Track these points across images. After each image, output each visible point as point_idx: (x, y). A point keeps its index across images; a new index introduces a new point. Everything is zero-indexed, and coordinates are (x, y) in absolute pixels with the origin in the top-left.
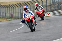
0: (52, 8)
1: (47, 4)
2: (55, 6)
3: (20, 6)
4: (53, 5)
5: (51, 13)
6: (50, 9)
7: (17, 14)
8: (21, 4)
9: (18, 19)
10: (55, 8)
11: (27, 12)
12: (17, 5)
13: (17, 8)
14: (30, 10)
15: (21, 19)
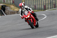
13: (40, 0)
15: (44, 10)
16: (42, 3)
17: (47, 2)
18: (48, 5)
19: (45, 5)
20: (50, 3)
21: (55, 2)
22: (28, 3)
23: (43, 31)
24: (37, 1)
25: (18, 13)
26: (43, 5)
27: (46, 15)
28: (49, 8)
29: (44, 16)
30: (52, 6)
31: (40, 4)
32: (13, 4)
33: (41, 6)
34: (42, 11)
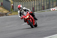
16: (31, 5)
17: (36, 4)
18: (37, 7)
19: (33, 7)
20: (39, 5)
21: (44, 4)
22: (16, 5)
23: (32, 33)
24: (26, 4)
25: (7, 15)
26: (32, 7)
28: (38, 10)
30: (41, 8)
31: (29, 6)
32: (2, 6)
33: (30, 8)
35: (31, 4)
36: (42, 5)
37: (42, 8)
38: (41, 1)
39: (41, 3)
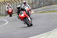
0: (34, 6)
1: (29, 2)
2: (37, 4)
3: (5, 4)
4: (35, 3)
5: (33, 10)
6: (32, 6)
7: (2, 11)
8: (5, 2)
9: (3, 16)
10: (37, 6)
11: (25, 5)
12: (2, 3)
13: (2, 6)
14: (28, 4)
15: (5, 16)
16: (4, 9)
27: (8, 20)
29: (6, 22)
33: (3, 12)
34: (4, 17)
35: (4, 7)
36: (15, 9)
37: (15, 11)
38: (14, 5)
39: (14, 6)
